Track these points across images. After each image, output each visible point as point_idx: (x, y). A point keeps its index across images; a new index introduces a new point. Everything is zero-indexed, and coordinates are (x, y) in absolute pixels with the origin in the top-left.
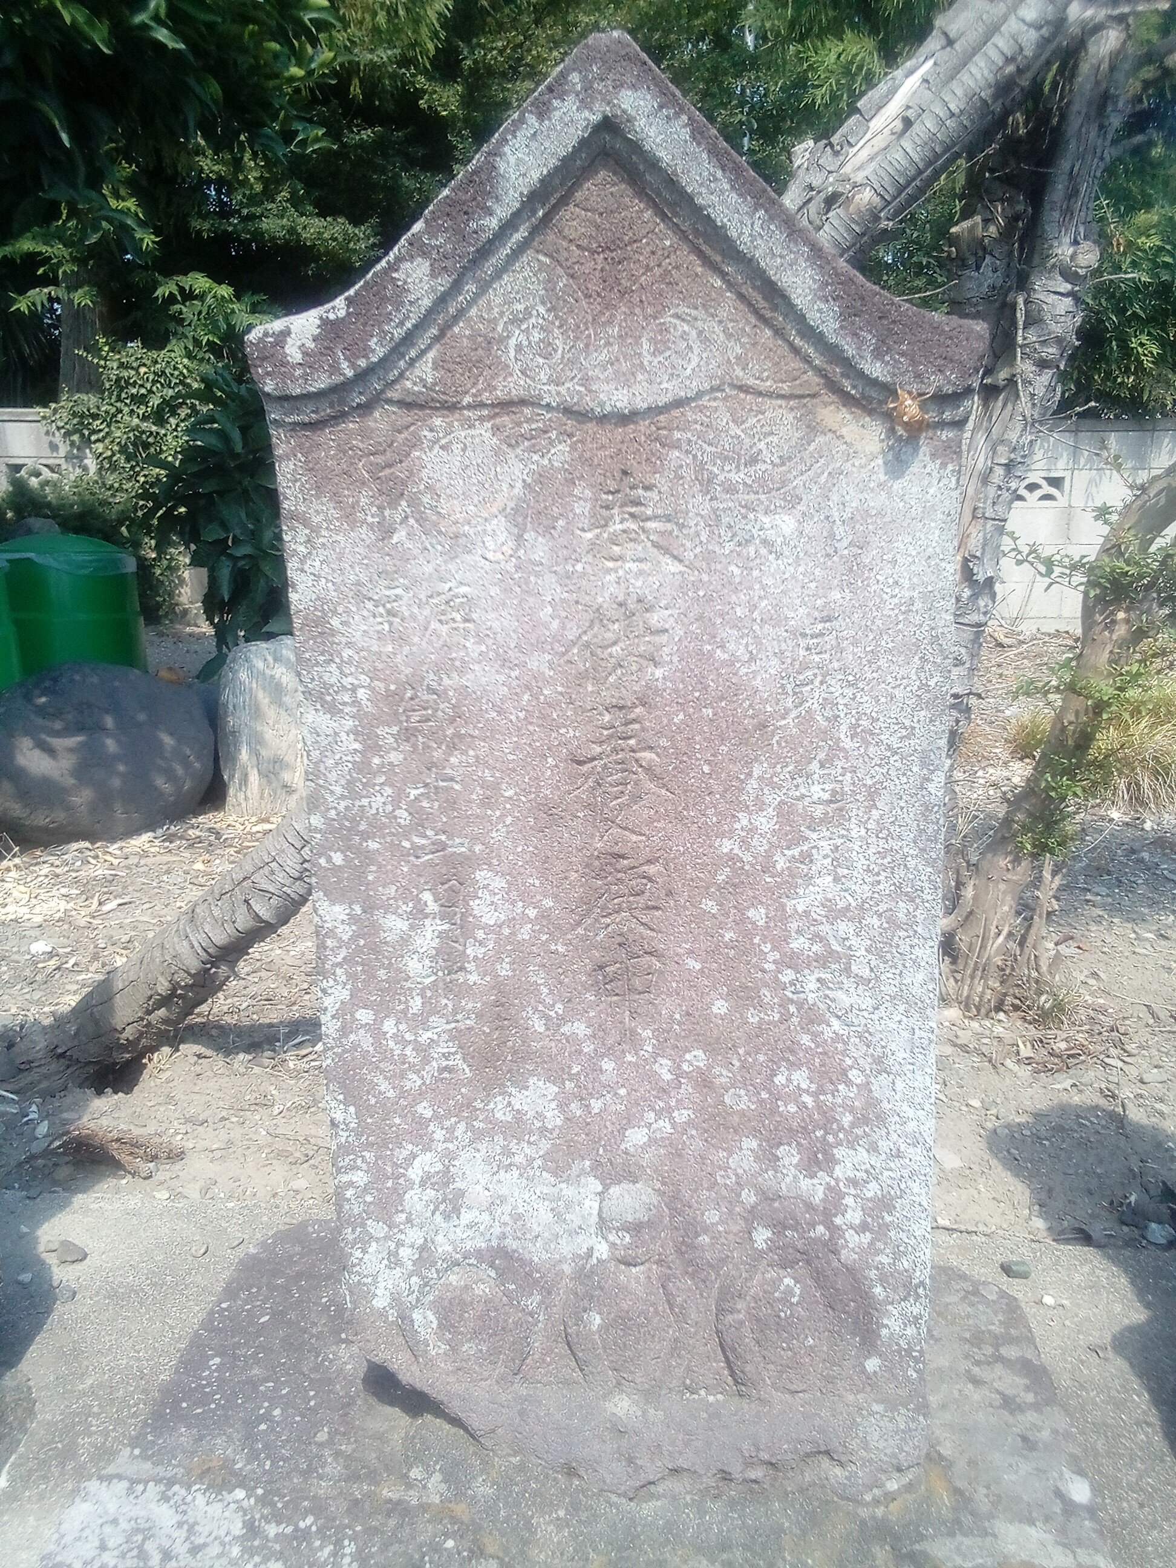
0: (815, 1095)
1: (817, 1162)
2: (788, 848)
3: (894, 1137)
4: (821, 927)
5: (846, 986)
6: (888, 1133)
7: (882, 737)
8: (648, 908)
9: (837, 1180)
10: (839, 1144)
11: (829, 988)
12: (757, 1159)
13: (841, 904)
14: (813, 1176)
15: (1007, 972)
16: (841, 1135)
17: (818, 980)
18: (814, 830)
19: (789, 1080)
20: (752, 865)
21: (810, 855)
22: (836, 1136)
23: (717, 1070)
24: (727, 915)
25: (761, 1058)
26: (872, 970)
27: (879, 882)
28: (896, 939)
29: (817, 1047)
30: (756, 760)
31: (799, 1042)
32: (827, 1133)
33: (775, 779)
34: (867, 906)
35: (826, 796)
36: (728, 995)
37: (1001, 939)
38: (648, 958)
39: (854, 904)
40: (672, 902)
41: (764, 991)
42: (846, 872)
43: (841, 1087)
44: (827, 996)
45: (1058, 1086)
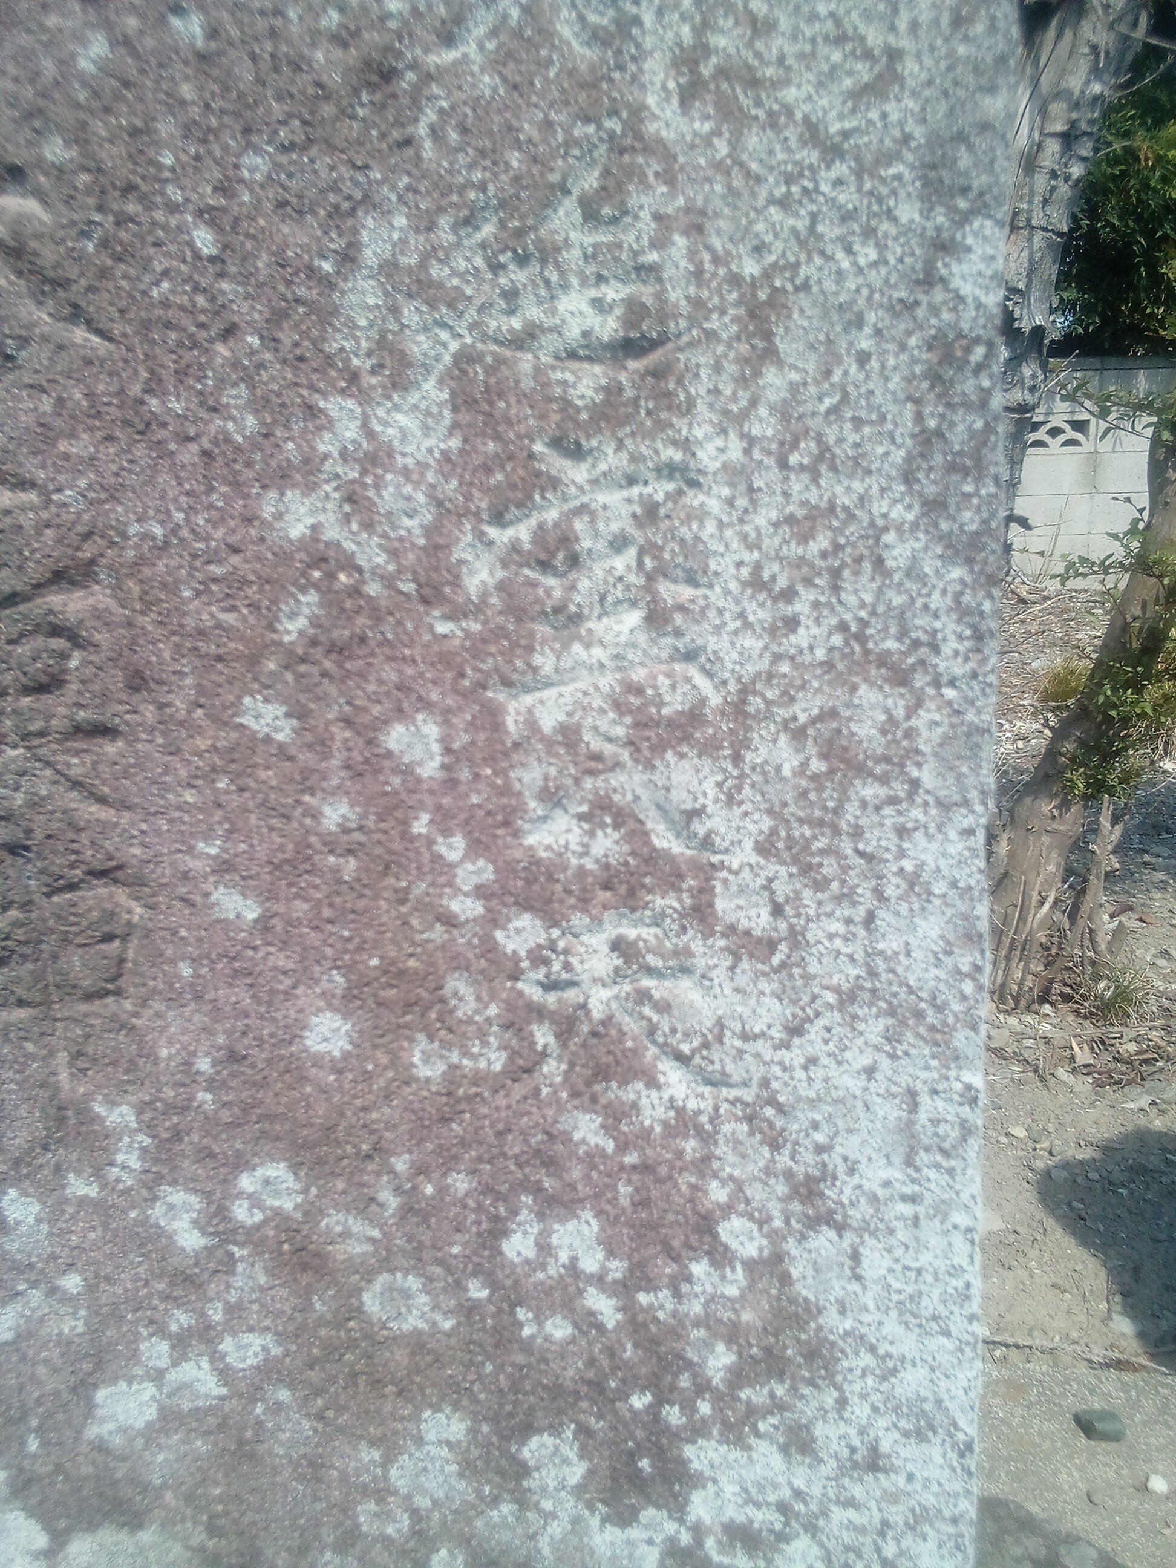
0: (624, 1290)
1: (637, 1481)
2: (499, 518)
3: (860, 1411)
4: (616, 779)
5: (700, 963)
6: (842, 1402)
7: (791, 94)
8: (79, 730)
9: (698, 1530)
10: (697, 1430)
11: (650, 971)
12: (468, 1468)
13: (675, 703)
14: (625, 1518)
15: (1053, 951)
16: (704, 1408)
17: (617, 945)
18: (577, 453)
19: (544, 1248)
20: (389, 582)
21: (567, 540)
22: (687, 1407)
23: (334, 1221)
24: (322, 745)
25: (460, 1183)
26: (777, 911)
27: (792, 623)
28: (852, 810)
29: (623, 1147)
30: (368, 201)
31: (566, 1138)
32: (660, 1401)
33: (436, 271)
34: (755, 704)
35: (608, 328)
36: (349, 997)
37: (1047, 906)
38: (101, 890)
39: (715, 700)
40: (150, 713)
41: (458, 985)
42: (687, 593)
43: (699, 1268)
44: (643, 996)
45: (1132, 1105)
